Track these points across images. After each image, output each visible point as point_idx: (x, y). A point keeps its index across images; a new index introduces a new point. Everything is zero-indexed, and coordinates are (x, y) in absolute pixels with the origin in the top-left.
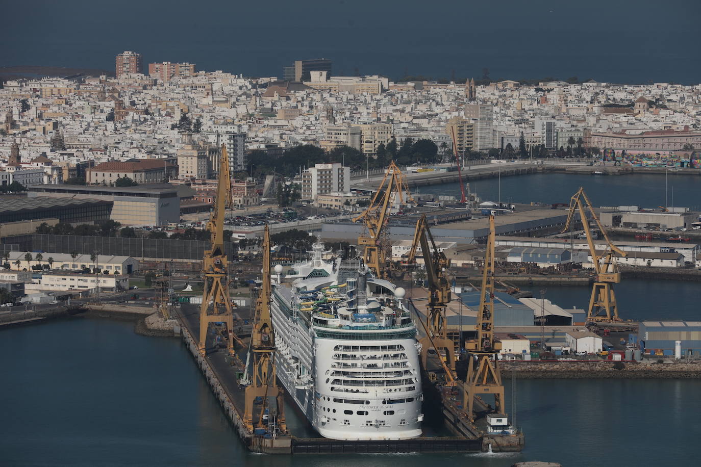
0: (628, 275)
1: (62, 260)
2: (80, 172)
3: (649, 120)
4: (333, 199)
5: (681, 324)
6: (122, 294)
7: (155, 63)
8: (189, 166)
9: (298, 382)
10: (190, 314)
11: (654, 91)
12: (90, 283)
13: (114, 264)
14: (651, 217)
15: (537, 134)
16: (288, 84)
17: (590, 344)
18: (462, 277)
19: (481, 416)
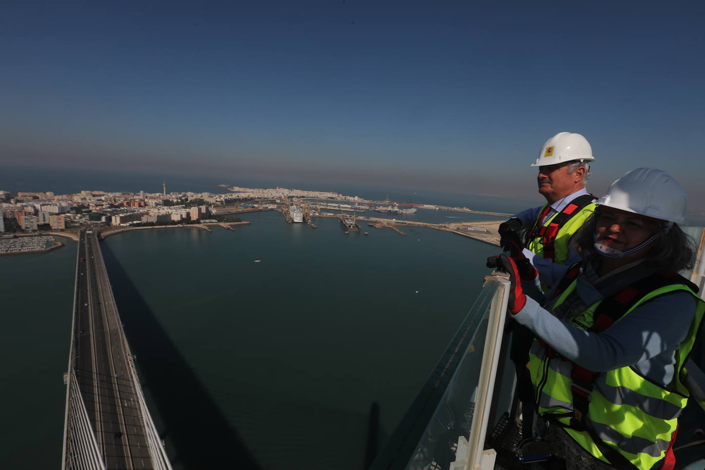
0: (321, 209)
1: (271, 205)
2: (273, 198)
3: (323, 195)
4: (296, 201)
5: (325, 214)
6: (277, 208)
7: (278, 187)
8: (283, 197)
9: (292, 216)
10: (283, 210)
11: (324, 193)
12: (274, 207)
13: (276, 205)
14: (323, 204)
15: (314, 196)
16: (292, 190)
17: (318, 214)
18: (307, 208)
19: (309, 219)
